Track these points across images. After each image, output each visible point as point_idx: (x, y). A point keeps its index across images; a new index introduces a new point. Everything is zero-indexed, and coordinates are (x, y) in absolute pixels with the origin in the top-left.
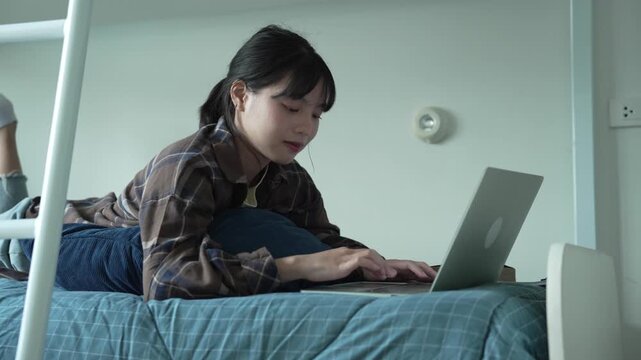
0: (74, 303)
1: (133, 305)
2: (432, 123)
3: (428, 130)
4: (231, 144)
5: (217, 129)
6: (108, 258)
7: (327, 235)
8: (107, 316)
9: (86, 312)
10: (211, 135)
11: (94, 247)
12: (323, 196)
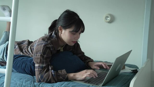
0: (17, 81)
1: (31, 83)
2: (108, 18)
3: (108, 20)
4: (56, 39)
5: (53, 35)
6: (26, 67)
7: (81, 55)
8: (25, 86)
9: (20, 84)
10: (51, 36)
11: (23, 63)
12: (80, 45)
